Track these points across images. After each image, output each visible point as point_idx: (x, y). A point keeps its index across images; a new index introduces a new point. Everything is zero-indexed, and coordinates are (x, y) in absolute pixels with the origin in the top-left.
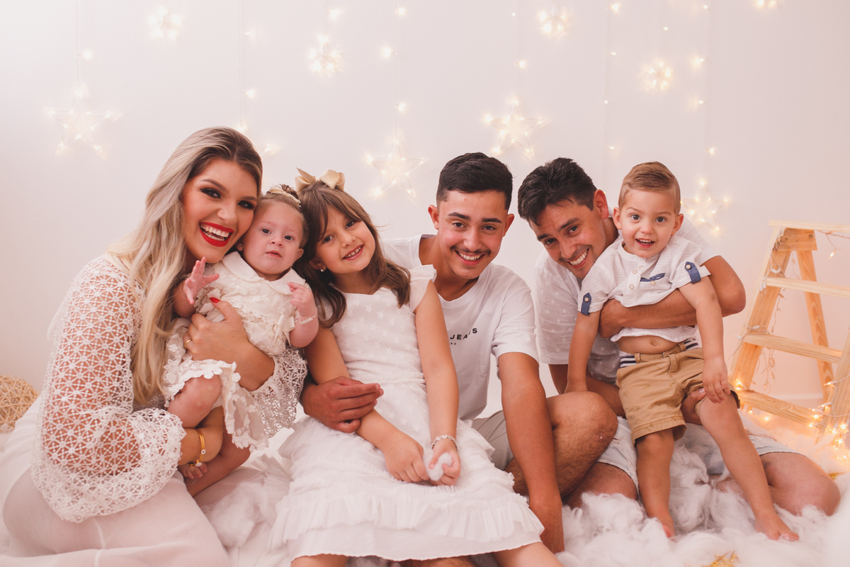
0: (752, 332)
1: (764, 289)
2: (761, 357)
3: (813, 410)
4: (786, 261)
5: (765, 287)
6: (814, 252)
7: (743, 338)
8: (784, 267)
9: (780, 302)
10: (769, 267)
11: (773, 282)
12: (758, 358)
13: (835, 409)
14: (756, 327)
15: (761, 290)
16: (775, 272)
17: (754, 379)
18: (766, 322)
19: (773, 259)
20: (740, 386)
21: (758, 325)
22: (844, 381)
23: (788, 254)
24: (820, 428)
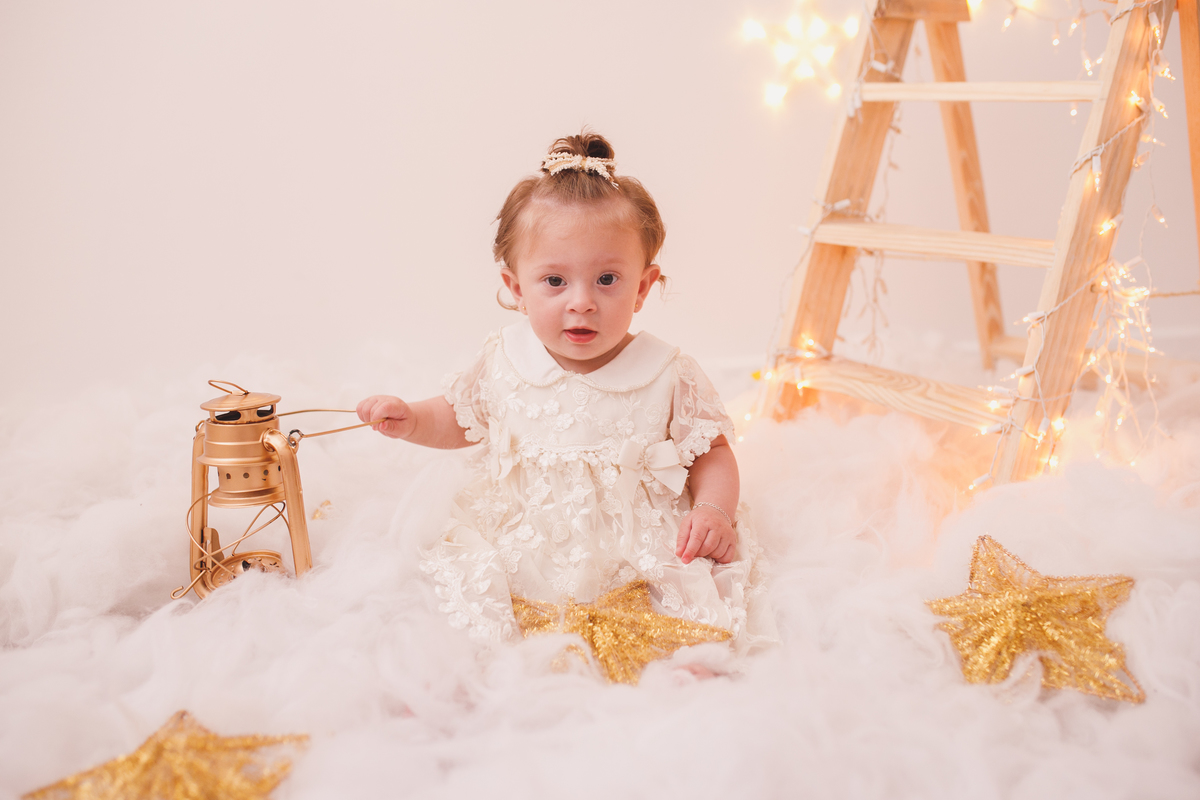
0: (834, 216)
1: (856, 111)
2: (856, 276)
3: (990, 389)
4: (904, 44)
5: (858, 104)
6: (962, 27)
7: (813, 233)
8: (899, 60)
9: (894, 147)
10: (866, 58)
11: (880, 92)
12: (848, 280)
13: (1042, 383)
14: (843, 204)
15: (852, 114)
16: (880, 67)
17: (841, 331)
18: (865, 192)
19: (876, 40)
20: (810, 349)
21: (848, 197)
22: (1062, 308)
23: (909, 24)
24: (1009, 433)
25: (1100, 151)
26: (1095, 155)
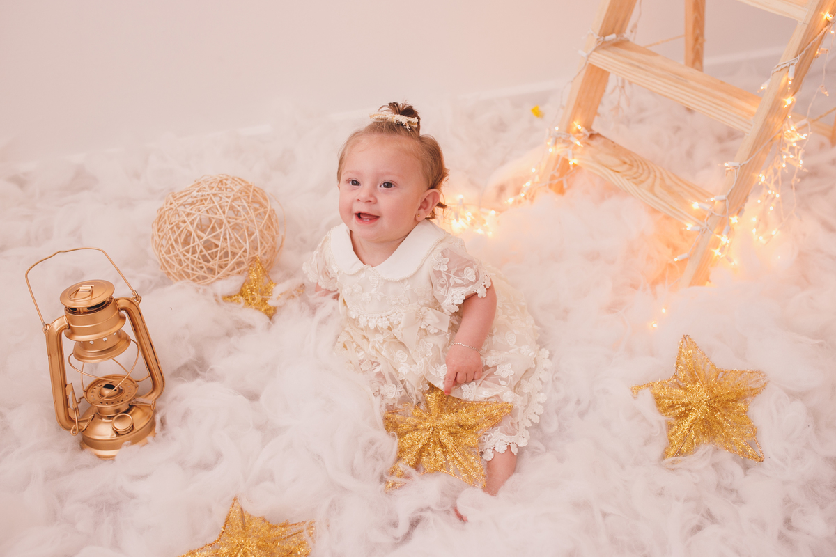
0: (604, 46)
7: (588, 56)
13: (730, 205)
14: (612, 37)
21: (613, 32)
24: (704, 232)
25: (796, 62)
26: (792, 64)
